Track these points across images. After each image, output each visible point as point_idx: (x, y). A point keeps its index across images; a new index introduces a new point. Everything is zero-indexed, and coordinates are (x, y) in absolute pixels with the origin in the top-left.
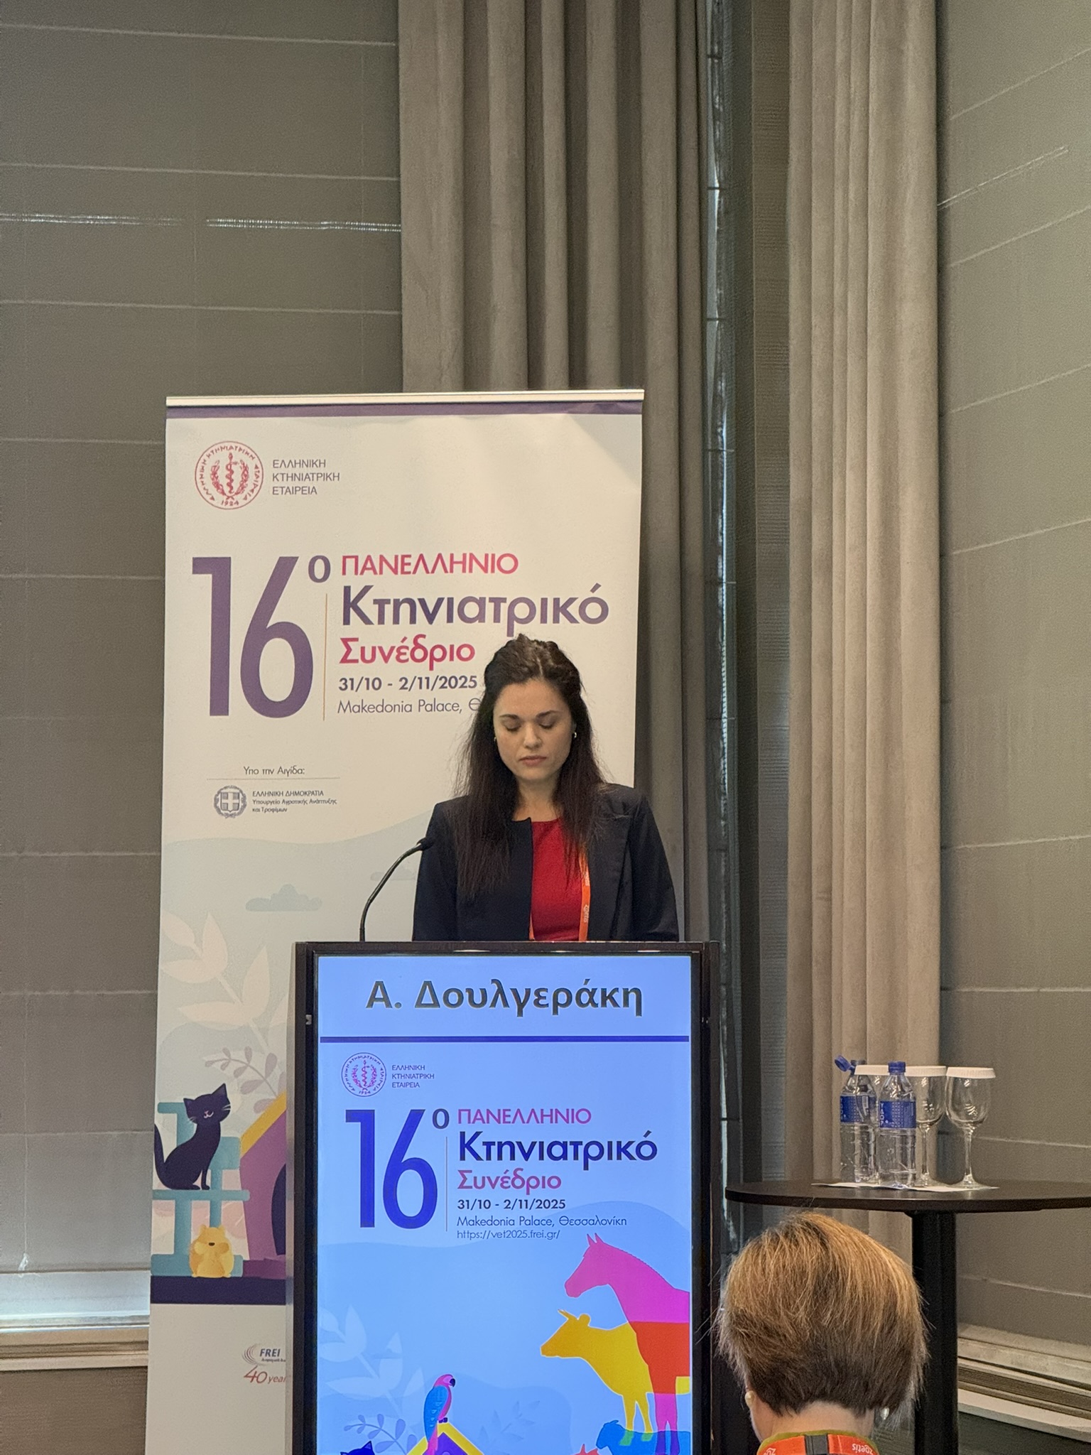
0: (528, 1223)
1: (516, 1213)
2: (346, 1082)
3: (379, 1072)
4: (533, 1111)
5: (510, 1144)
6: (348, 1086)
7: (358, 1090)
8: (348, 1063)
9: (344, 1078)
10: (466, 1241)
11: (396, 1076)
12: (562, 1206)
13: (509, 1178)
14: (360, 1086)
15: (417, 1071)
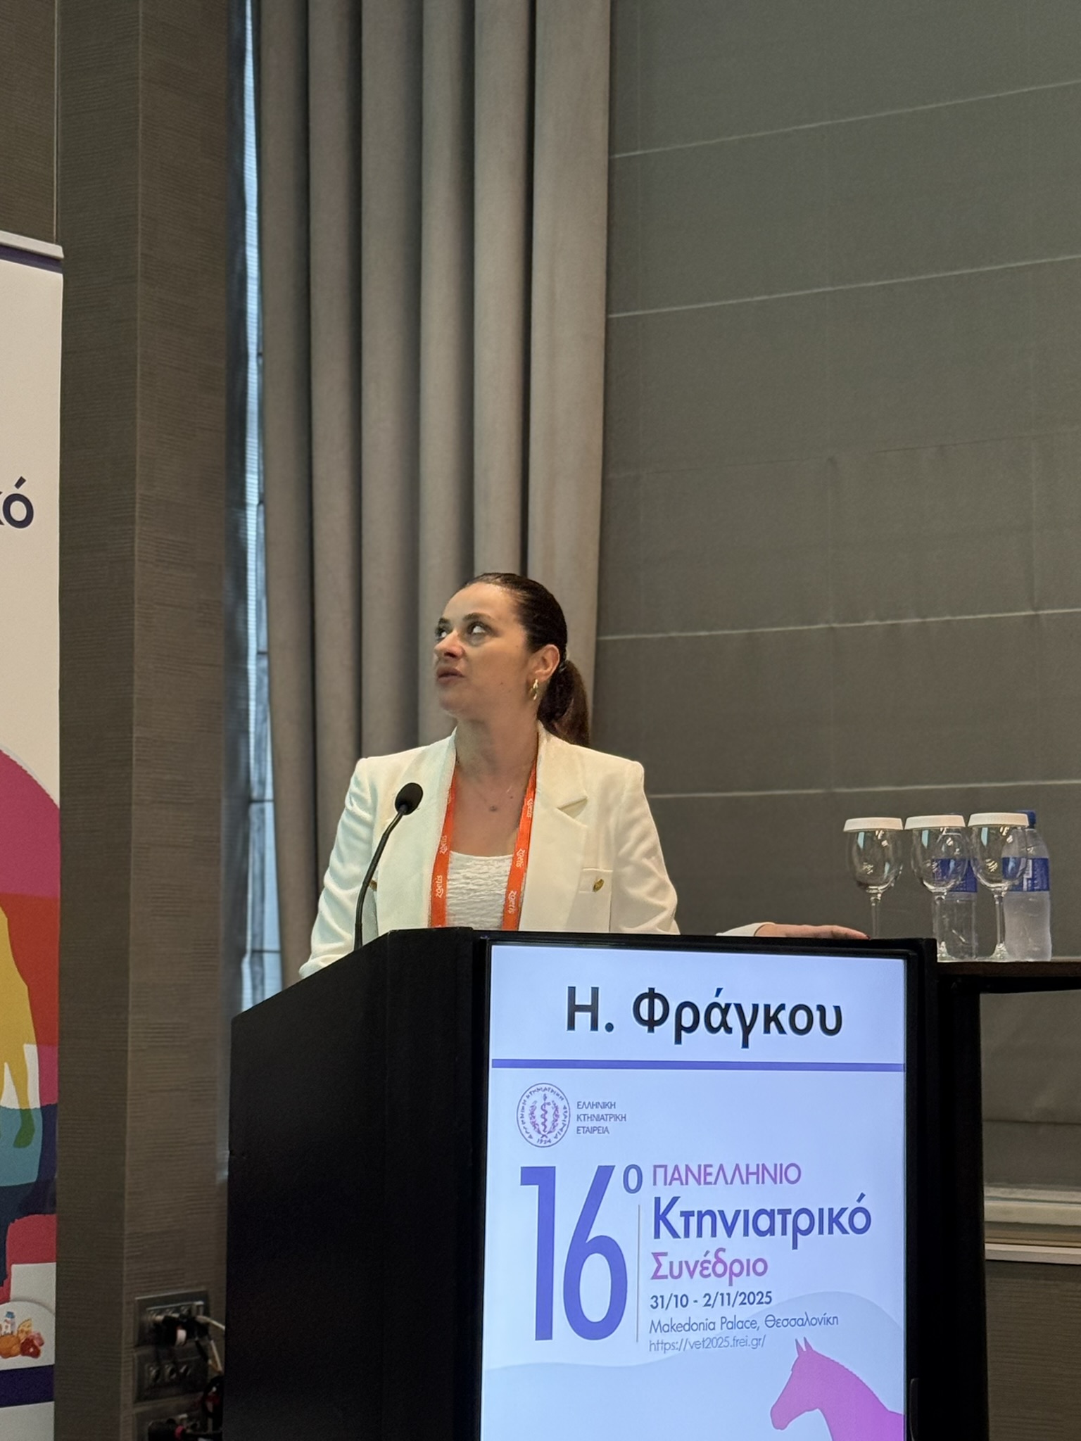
0: (730, 1325)
1: (715, 1314)
2: (522, 1126)
3: (561, 1112)
4: (737, 1166)
5: (711, 1213)
6: (524, 1131)
7: (536, 1137)
8: (525, 1098)
9: (520, 1120)
10: (660, 1355)
11: (582, 1117)
12: (768, 1300)
13: (709, 1262)
14: (539, 1132)
15: (607, 1111)
